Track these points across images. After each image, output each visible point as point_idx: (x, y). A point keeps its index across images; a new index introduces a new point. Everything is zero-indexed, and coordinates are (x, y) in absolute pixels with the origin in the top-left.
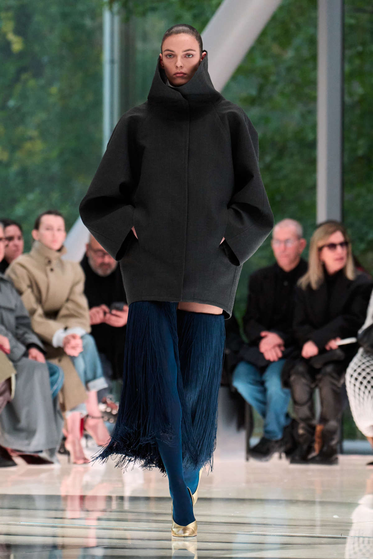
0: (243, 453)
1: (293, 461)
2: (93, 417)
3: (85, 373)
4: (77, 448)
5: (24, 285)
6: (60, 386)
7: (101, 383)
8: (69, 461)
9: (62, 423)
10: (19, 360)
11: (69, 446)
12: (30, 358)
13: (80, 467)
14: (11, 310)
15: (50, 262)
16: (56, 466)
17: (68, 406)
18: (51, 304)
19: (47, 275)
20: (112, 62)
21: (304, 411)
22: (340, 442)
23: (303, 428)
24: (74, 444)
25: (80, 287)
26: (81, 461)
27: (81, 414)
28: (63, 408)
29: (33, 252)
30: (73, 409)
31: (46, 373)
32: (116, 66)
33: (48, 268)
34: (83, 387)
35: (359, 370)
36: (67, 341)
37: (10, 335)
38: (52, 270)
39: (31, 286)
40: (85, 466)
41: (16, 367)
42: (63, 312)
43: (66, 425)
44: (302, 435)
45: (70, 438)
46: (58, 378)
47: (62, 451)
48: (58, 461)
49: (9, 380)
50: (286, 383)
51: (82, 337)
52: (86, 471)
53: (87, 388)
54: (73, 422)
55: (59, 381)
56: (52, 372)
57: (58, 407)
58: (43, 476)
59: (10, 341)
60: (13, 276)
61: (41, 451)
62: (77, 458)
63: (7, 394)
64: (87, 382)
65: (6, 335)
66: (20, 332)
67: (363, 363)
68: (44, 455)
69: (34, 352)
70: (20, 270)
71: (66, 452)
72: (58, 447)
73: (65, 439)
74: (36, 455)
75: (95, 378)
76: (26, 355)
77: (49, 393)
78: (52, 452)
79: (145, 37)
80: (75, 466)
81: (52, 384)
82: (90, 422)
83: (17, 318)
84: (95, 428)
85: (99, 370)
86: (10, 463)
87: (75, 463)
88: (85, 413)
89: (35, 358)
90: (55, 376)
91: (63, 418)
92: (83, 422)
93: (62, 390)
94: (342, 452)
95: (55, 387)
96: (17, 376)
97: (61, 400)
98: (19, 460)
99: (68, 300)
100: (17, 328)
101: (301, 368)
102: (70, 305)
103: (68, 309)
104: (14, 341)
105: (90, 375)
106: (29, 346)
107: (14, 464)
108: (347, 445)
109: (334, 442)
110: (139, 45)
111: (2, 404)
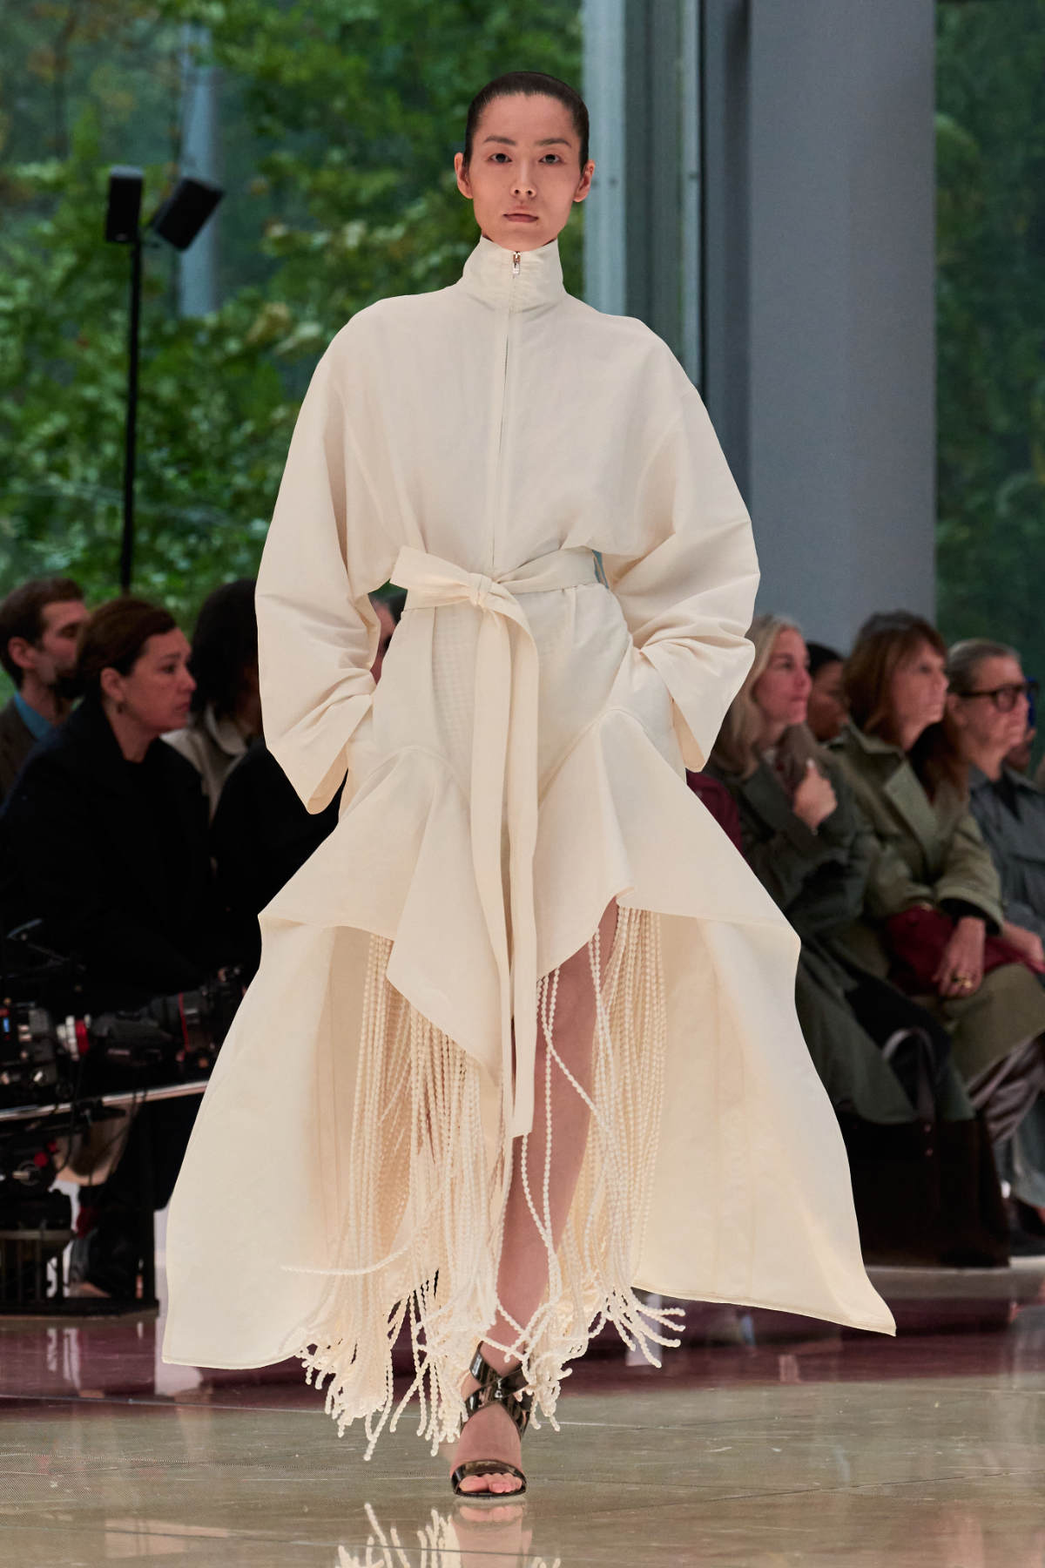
49: (1042, 1039)
63: (1038, 1071)
111: (1027, 1098)
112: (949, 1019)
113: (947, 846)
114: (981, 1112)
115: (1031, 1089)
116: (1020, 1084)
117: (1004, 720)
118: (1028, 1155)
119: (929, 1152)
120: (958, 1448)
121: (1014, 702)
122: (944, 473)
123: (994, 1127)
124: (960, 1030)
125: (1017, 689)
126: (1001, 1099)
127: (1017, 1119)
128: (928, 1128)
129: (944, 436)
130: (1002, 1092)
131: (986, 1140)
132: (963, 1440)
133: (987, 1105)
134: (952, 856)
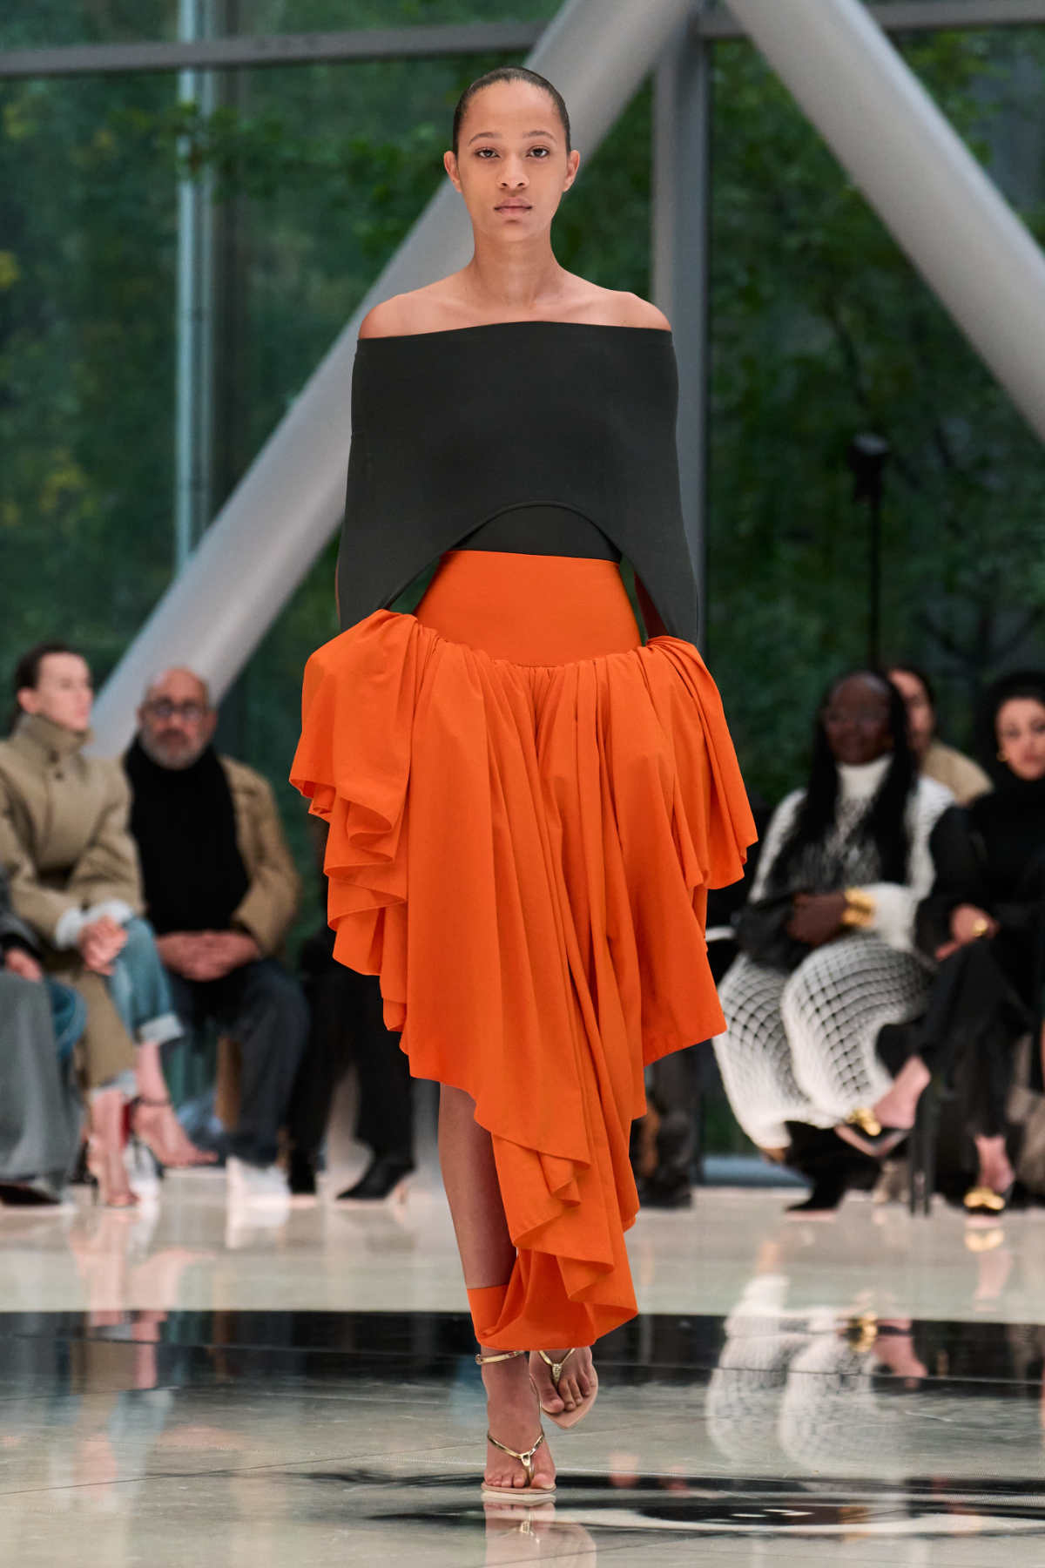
2: (151, 1103)
3: (134, 1002)
4: (115, 1173)
6: (77, 1035)
7: (167, 1026)
8: (95, 1197)
9: (81, 1115)
11: (96, 1169)
12: (7, 970)
13: (120, 1215)
15: (54, 757)
16: (66, 1210)
17: (96, 1076)
18: (53, 854)
19: (47, 788)
20: (197, 315)
22: (697, 1160)
24: (106, 1161)
25: (120, 817)
26: (122, 1200)
27: (124, 1094)
28: (84, 1081)
29: (18, 737)
30: (108, 1082)
31: (45, 1004)
33: (51, 772)
34: (128, 1035)
35: (740, 1001)
36: (88, 936)
38: (59, 776)
42: (83, 870)
43: (89, 1120)
46: (72, 1016)
47: (80, 1177)
51: (125, 925)
53: (138, 1038)
54: (106, 1111)
55: (75, 1022)
56: (60, 1003)
57: (73, 1079)
58: (39, 1232)
61: (32, 1177)
62: (113, 1194)
64: (137, 1023)
67: (750, 987)
68: (40, 1185)
69: (17, 957)
72: (70, 1168)
74: (21, 1185)
75: (154, 1013)
76: (2, 961)
77: (52, 1047)
78: (57, 1178)
79: (270, 264)
81: (60, 1028)
82: (145, 1114)
84: (155, 1127)
85: (165, 997)
87: (109, 1204)
88: (131, 1091)
89: (18, 970)
90: (67, 1013)
91: (84, 1103)
92: (129, 1111)
93: (83, 1041)
94: (705, 1181)
95: (66, 1036)
97: (78, 1062)
99: (93, 843)
102: (98, 855)
103: (91, 863)
105: (144, 1007)
106: (6, 940)
108: (713, 1165)
109: (682, 1160)
110: (257, 279)
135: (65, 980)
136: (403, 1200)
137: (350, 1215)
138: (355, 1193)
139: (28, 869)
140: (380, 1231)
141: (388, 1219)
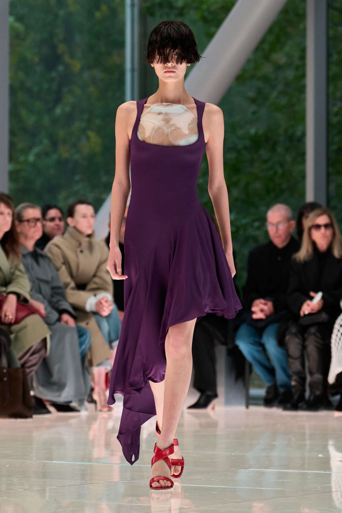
0: (244, 402)
1: (285, 408)
3: (109, 334)
4: (103, 398)
5: (59, 262)
6: (88, 346)
9: (90, 377)
10: (54, 324)
11: (96, 397)
12: (62, 323)
14: (47, 282)
15: (80, 245)
16: (84, 413)
17: (95, 362)
19: (77, 256)
20: (133, 70)
21: (296, 366)
23: (295, 380)
26: (106, 409)
27: (106, 369)
28: (91, 364)
30: (99, 365)
31: (76, 336)
32: (136, 74)
33: (79, 250)
34: (107, 346)
37: (46, 303)
38: (82, 251)
39: (64, 263)
40: (109, 413)
41: (50, 329)
42: (91, 285)
43: (93, 379)
44: (294, 386)
45: (97, 390)
46: (85, 339)
47: (90, 400)
48: (86, 409)
49: (45, 340)
50: (281, 343)
52: (110, 417)
53: (111, 347)
54: (100, 375)
55: (87, 341)
56: (81, 333)
57: (87, 363)
58: (73, 421)
59: (46, 308)
60: (49, 255)
61: (71, 402)
63: (43, 352)
64: (111, 342)
65: (43, 302)
66: (55, 300)
68: (74, 404)
69: (66, 317)
70: (55, 250)
71: (92, 401)
72: (86, 397)
73: (92, 390)
75: (117, 338)
76: (59, 320)
77: (78, 351)
78: (81, 402)
80: (101, 413)
81: (81, 344)
83: (53, 288)
86: (45, 411)
87: (101, 411)
88: (109, 368)
89: (67, 322)
90: (83, 338)
91: (90, 373)
93: (90, 349)
95: (83, 347)
96: (51, 337)
98: (52, 409)
100: (52, 296)
101: (293, 330)
103: (95, 283)
104: (49, 309)
105: (113, 336)
106: (62, 312)
107: (49, 412)
111: (39, 360)
112: (12, 333)
113: (13, 274)
114: (23, 365)
115: (40, 357)
116: (37, 356)
117: (33, 230)
118: (38, 381)
119: (5, 379)
120: (15, 480)
121: (36, 225)
122: (12, 145)
123: (28, 370)
124: (16, 337)
125: (37, 220)
126: (30, 361)
127: (35, 368)
128: (5, 371)
129: (12, 133)
130: (31, 358)
131: (25, 375)
132: (17, 478)
133: (25, 363)
134: (14, 277)
135: (83, 324)
136: (213, 408)
137: (192, 414)
138: (195, 406)
139: (73, 284)
140: (203, 420)
141: (207, 416)
